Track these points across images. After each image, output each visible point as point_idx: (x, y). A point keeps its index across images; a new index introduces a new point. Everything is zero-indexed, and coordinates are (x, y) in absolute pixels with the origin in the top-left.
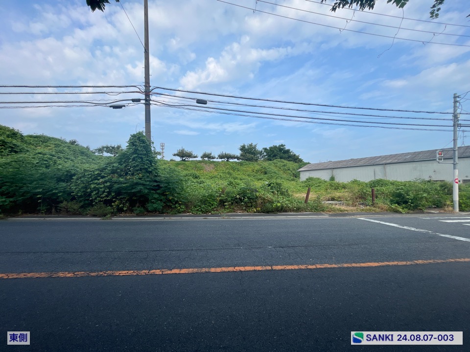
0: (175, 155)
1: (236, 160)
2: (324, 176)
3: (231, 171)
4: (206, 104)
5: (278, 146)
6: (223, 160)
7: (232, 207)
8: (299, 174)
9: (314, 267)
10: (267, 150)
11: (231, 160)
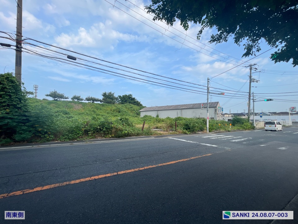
0: (47, 95)
1: (99, 102)
2: (153, 114)
3: (95, 110)
4: (76, 60)
5: (128, 95)
6: (89, 101)
7: (94, 135)
8: (140, 113)
9: (143, 168)
10: (121, 97)
11: (95, 102)
